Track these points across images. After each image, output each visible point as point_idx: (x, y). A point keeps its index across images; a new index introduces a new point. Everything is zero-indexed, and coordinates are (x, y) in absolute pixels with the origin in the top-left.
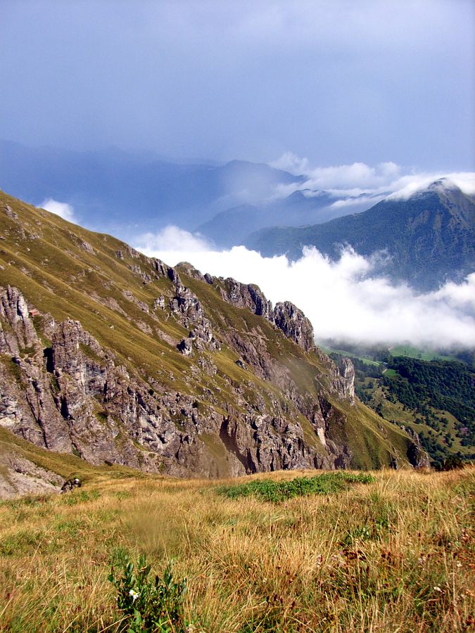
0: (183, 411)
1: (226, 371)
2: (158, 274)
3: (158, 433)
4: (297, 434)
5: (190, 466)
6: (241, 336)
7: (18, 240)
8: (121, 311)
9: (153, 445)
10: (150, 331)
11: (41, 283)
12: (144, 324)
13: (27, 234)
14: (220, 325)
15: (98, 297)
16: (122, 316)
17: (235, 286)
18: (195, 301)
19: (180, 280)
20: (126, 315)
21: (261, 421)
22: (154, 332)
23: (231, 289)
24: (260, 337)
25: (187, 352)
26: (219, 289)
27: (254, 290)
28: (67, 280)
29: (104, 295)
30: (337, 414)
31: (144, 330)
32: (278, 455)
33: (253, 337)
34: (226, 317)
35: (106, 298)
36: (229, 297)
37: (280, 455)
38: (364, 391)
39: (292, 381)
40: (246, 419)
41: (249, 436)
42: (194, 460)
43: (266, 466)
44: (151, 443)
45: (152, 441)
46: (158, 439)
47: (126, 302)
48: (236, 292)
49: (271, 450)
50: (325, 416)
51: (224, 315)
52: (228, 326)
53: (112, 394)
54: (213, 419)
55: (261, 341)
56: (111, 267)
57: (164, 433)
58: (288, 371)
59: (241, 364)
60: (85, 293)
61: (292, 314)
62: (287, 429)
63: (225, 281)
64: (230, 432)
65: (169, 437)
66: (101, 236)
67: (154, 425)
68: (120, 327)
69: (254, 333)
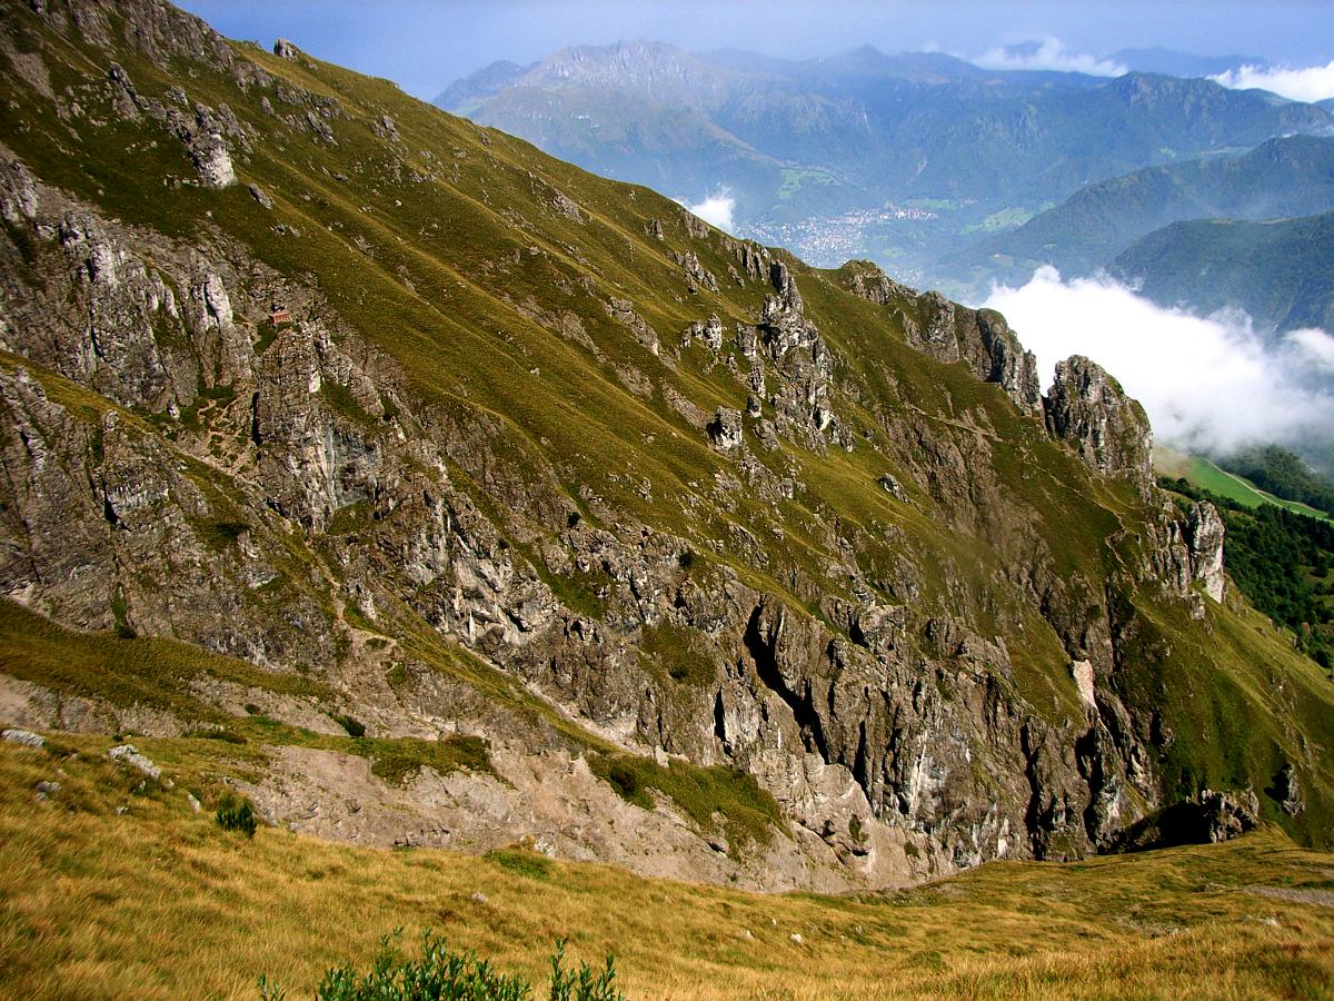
0: (606, 565)
1: (830, 496)
2: (746, 275)
3: (504, 606)
4: (986, 664)
5: (586, 693)
6: (932, 427)
7: (381, 183)
8: (587, 341)
9: (493, 631)
10: (648, 389)
11: (392, 270)
12: (636, 372)
13: (406, 170)
14: (883, 397)
15: (537, 309)
16: (587, 352)
17: (942, 312)
18: (811, 335)
19: (795, 290)
20: (596, 350)
21: (876, 619)
22: (658, 391)
23: (931, 317)
24: (979, 432)
25: (727, 443)
26: (900, 316)
27: (989, 323)
28: (469, 269)
29: (552, 303)
30: (1148, 633)
31: (633, 387)
32: (883, 703)
33: (961, 430)
34: (902, 381)
35: (556, 311)
36: (925, 336)
37: (888, 703)
38: (1315, 598)
39: (1044, 542)
40: (837, 611)
41: (815, 649)
42: (595, 679)
43: (847, 725)
44: (489, 627)
45: (490, 621)
46: (505, 620)
47: (605, 322)
48: (943, 327)
49: (866, 689)
50: (1115, 636)
51: (897, 376)
52: (903, 400)
53: (392, 504)
54: (728, 597)
55: (981, 441)
56: (613, 251)
57: (520, 605)
58: (1036, 516)
59: (891, 485)
60: (507, 297)
61: (1086, 385)
62: (960, 650)
63: (920, 300)
64: (764, 634)
65: (537, 619)
66: (623, 189)
67: (492, 585)
68: (559, 374)
69: (968, 420)
